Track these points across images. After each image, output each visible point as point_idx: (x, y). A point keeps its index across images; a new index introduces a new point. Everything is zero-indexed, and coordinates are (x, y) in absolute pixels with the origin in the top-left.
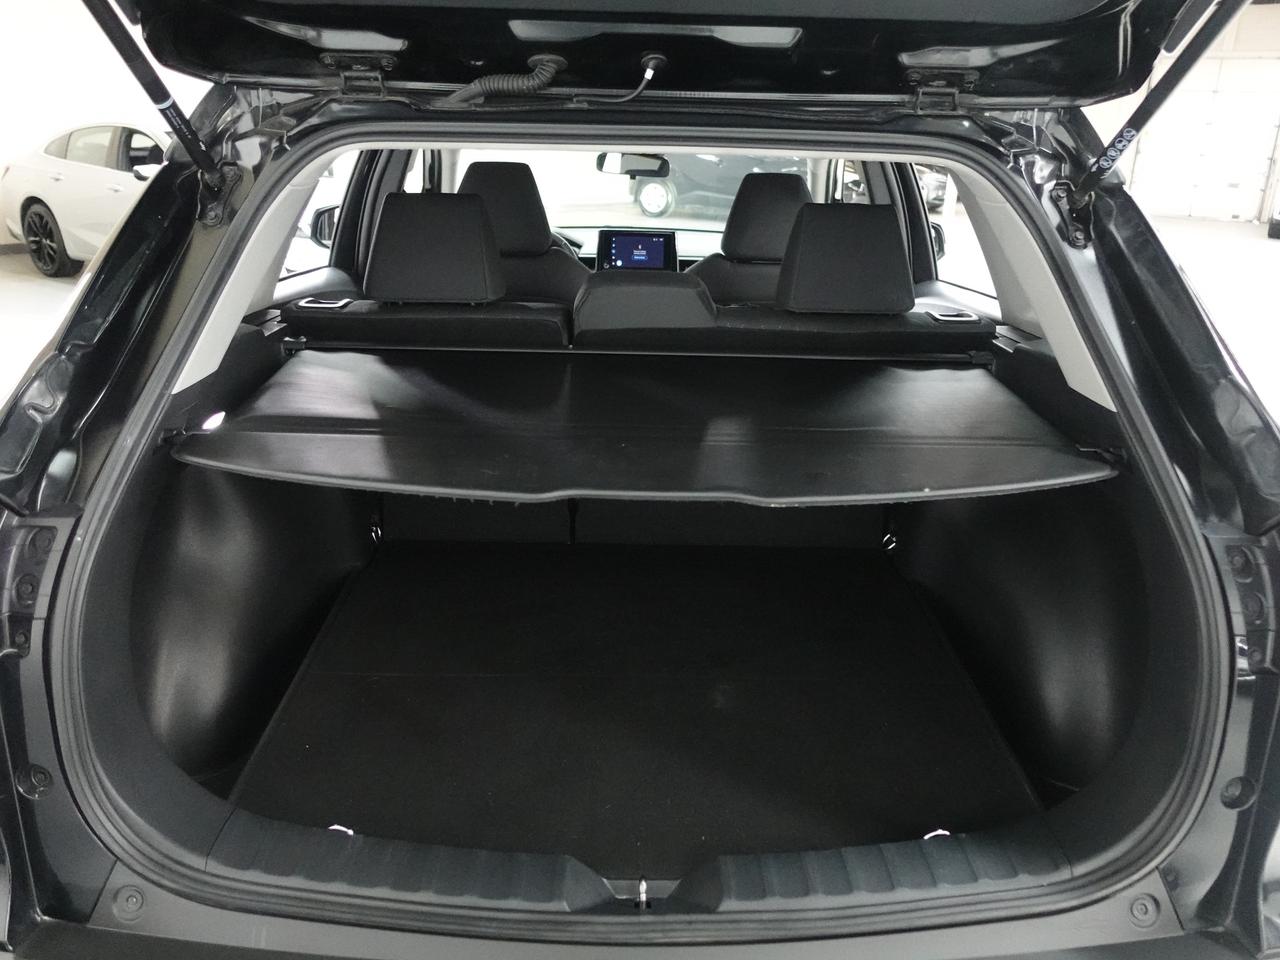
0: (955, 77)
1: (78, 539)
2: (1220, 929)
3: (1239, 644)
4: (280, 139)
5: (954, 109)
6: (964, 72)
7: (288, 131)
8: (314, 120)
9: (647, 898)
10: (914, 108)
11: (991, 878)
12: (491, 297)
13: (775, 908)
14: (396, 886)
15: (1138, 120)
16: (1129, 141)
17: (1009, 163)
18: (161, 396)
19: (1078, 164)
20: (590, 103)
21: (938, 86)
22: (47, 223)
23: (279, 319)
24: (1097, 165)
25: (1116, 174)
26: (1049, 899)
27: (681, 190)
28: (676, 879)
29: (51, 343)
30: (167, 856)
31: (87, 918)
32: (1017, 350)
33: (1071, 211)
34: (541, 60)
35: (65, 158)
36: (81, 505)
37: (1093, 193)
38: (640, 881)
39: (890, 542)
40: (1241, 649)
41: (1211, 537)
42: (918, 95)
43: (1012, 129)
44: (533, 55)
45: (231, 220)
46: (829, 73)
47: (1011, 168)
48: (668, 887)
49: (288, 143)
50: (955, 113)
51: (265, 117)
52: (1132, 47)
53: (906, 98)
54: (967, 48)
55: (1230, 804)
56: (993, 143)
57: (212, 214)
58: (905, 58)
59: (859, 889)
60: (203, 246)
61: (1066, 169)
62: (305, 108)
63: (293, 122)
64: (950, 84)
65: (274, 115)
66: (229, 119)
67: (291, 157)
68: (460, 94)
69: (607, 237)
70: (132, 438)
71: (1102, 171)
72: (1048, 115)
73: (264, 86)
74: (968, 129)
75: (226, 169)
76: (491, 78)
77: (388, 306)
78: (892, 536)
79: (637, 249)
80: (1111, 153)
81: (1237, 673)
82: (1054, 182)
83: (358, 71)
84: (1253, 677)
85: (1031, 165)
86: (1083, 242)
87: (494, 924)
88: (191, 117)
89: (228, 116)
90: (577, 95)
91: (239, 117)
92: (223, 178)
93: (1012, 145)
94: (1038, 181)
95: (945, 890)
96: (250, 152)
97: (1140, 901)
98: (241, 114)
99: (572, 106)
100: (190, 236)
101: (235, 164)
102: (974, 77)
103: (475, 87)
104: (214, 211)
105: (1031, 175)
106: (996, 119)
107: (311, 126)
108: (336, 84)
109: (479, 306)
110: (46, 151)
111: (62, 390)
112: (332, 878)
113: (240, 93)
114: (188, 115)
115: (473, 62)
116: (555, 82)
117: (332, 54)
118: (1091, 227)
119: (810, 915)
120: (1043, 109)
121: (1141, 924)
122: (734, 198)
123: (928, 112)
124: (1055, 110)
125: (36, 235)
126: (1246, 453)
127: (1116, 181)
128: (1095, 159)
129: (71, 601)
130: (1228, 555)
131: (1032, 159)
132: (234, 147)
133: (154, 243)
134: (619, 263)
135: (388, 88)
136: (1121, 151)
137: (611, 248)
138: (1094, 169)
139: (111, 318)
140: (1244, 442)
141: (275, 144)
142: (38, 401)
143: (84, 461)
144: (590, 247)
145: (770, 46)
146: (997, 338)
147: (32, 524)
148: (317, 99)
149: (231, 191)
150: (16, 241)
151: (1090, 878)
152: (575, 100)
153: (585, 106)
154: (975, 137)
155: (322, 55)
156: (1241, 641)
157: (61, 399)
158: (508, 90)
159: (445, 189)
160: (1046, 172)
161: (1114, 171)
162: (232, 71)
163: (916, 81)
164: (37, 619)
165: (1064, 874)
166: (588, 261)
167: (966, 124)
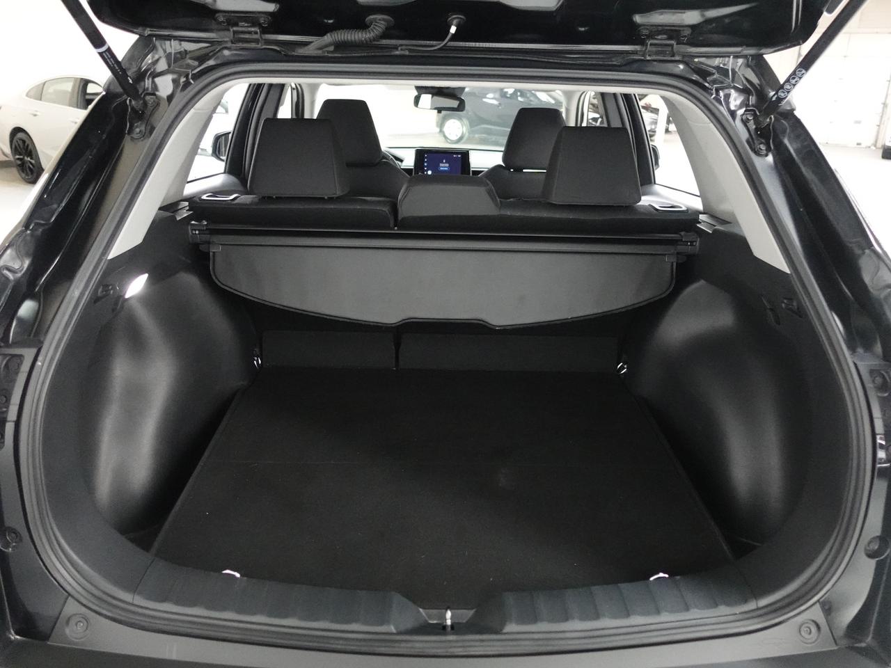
0: (673, 32)
1: (39, 363)
2: (863, 645)
3: (879, 441)
4: (187, 76)
5: (673, 56)
6: (680, 29)
7: (192, 70)
8: (211, 62)
9: (451, 622)
10: (643, 55)
11: (699, 609)
12: (339, 193)
13: (543, 630)
14: (270, 615)
15: (807, 63)
16: (800, 78)
17: (712, 95)
18: (100, 260)
19: (761, 96)
20: (410, 50)
21: (661, 39)
22: (28, 146)
23: (188, 208)
24: (776, 96)
25: (789, 103)
26: (742, 623)
27: (472, 124)
28: (473, 609)
29: (20, 222)
30: (105, 593)
31: (46, 637)
32: (715, 231)
33: (756, 129)
34: (375, 19)
35: (41, 100)
36: (42, 339)
37: (772, 116)
38: (447, 610)
39: (622, 368)
40: (881, 444)
41: (859, 363)
42: (647, 45)
43: (714, 71)
44: (369, 15)
45: (151, 135)
46: (583, 29)
47: (714, 98)
48: (467, 614)
49: (192, 78)
50: (673, 58)
51: (176, 60)
52: (802, 9)
53: (638, 48)
54: (683, 11)
55: (871, 555)
56: (701, 80)
57: (138, 130)
58: (638, 19)
59: (604, 616)
60: (132, 152)
61: (753, 100)
62: (205, 54)
63: (196, 63)
64: (670, 38)
65: (182, 58)
66: (150, 62)
67: (194, 88)
68: (316, 44)
69: (421, 154)
70: (78, 291)
71: (780, 100)
72: (740, 61)
73: (176, 38)
74: (683, 70)
75: (148, 98)
76: (339, 32)
77: (266, 199)
78: (624, 364)
79: (443, 163)
80: (787, 87)
81: (878, 461)
82: (744, 109)
83: (243, 26)
84: (889, 464)
85: (727, 96)
86: (765, 152)
87: (341, 642)
88: (122, 60)
89: (149, 60)
90: (401, 45)
91: (158, 60)
92: (145, 104)
93: (714, 82)
94: (733, 108)
95: (665, 617)
96: (165, 85)
97: (807, 625)
98: (158, 58)
99: (397, 53)
100: (122, 146)
101: (154, 94)
102: (688, 32)
103: (328, 38)
104: (139, 128)
105: (728, 103)
106: (703, 64)
107: (208, 67)
108: (227, 36)
109: (331, 200)
110: (27, 95)
111: (27, 255)
112: (224, 609)
113: (158, 43)
114: (120, 58)
115: (326, 21)
116: (385, 35)
117: (224, 14)
118: (771, 141)
119: (568, 635)
120: (736, 57)
121: (805, 641)
122: (509, 130)
123: (654, 57)
124: (745, 57)
125: (20, 155)
126: (884, 303)
127: (789, 108)
128: (774, 93)
129: (34, 409)
130: (871, 376)
131: (728, 92)
132: (153, 82)
133: (95, 150)
134: (430, 172)
135: (265, 40)
136: (794, 85)
137: (424, 162)
138: (774, 99)
139: (63, 204)
140: (882, 296)
141: (183, 80)
142: (10, 264)
143: (43, 307)
144: (409, 161)
145: (541, 9)
146: (700, 223)
147: (6, 353)
148: (212, 48)
149: (152, 114)
150: (7, 159)
151: (769, 609)
152: (399, 48)
153: (407, 53)
154: (688, 76)
155: (217, 15)
156: (881, 439)
157: (27, 263)
158: (351, 40)
159: (307, 116)
160: (738, 102)
161: (787, 102)
162: (151, 26)
163: (646, 35)
164: (9, 421)
165: (752, 605)
166: (408, 171)
167: (681, 66)
